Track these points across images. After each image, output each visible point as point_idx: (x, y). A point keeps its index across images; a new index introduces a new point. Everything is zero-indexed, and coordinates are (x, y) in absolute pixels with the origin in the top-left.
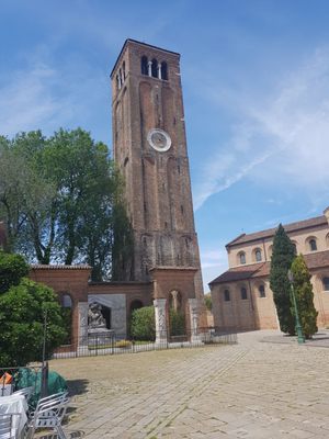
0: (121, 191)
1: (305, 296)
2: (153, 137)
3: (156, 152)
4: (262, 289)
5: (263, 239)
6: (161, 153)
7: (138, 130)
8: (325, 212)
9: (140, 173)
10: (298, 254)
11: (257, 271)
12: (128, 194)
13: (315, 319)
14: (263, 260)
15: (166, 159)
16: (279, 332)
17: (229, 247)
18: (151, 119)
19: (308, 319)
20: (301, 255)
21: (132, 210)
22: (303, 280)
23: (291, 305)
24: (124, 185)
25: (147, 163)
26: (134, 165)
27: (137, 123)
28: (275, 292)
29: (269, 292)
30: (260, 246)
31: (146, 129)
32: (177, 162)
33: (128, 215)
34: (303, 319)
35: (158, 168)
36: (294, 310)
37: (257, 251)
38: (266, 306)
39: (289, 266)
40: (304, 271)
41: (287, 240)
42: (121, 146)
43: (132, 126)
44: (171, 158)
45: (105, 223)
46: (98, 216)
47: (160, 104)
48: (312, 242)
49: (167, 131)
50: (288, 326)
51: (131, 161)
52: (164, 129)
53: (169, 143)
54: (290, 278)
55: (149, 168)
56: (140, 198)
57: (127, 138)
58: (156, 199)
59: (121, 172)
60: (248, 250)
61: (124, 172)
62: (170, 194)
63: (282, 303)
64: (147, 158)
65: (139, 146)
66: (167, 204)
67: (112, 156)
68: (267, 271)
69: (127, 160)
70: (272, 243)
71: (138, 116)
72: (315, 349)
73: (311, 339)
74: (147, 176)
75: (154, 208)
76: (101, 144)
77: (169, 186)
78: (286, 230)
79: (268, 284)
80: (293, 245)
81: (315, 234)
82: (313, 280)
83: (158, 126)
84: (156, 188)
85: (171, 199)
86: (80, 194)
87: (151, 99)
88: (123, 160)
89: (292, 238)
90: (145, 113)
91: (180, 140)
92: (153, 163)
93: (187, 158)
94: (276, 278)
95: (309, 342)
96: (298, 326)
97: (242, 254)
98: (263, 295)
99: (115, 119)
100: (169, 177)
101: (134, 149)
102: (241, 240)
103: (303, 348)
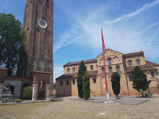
0: (25, 41)
1: (87, 85)
2: (40, 22)
3: (41, 28)
4: (74, 82)
5: (76, 65)
6: (43, 28)
7: (35, 18)
8: (97, 57)
9: (33, 35)
10: (87, 71)
11: (73, 75)
12: (27, 42)
13: (90, 93)
14: (76, 72)
15: (44, 31)
16: (78, 97)
17: (65, 66)
18: (40, 15)
19: (87, 92)
20: (88, 71)
21: (28, 48)
22: (87, 79)
23: (83, 88)
24: (26, 38)
25: (37, 31)
26: (31, 31)
27: (34, 16)
28: (78, 83)
29: (76, 83)
30: (75, 67)
31: (38, 18)
32: (49, 33)
33: (26, 50)
34: (86, 93)
35: (41, 34)
36: (84, 89)
37: (74, 68)
38: (75, 88)
39: (83, 74)
40: (88, 76)
41: (84, 65)
42: (27, 23)
43: (32, 16)
44: (47, 31)
45: (16, 52)
46: (13, 49)
47: (44, 10)
48: (92, 67)
49: (46, 21)
50: (81, 95)
51: (30, 29)
52: (45, 20)
53: (46, 25)
54: (83, 78)
55: (37, 33)
56: (32, 44)
57: (29, 20)
58: (39, 45)
59: (25, 33)
60: (71, 68)
61: (27, 33)
62: (45, 44)
63: (80, 87)
64: (37, 29)
65: (34, 24)
66: (43, 48)
67: (22, 26)
68: (76, 76)
69: (28, 29)
70: (79, 66)
71: (35, 13)
72: (89, 103)
73: (88, 99)
74: (36, 36)
75: (37, 49)
76: (18, 21)
77: (45, 41)
78: (84, 62)
79: (76, 80)
80: (86, 67)
81: (93, 64)
82: (91, 80)
83: (42, 18)
84: (39, 41)
85: (44, 46)
86: (6, 39)
87: (41, 7)
88: (27, 29)
89: (85, 65)
90: (38, 12)
91: (51, 25)
92: (39, 32)
93: (53, 32)
94: (79, 78)
95: (87, 101)
96: (84, 95)
97: (69, 69)
98: (74, 84)
99: (25, 12)
100: (45, 38)
101: (32, 25)
102: (69, 64)
103: (85, 102)
